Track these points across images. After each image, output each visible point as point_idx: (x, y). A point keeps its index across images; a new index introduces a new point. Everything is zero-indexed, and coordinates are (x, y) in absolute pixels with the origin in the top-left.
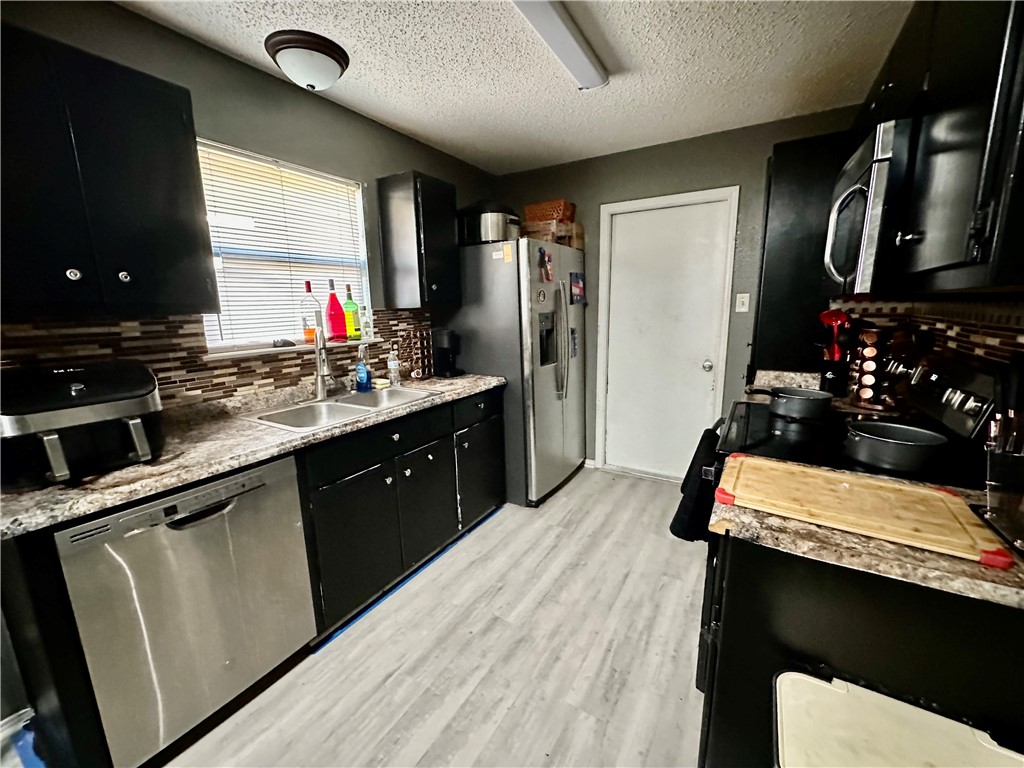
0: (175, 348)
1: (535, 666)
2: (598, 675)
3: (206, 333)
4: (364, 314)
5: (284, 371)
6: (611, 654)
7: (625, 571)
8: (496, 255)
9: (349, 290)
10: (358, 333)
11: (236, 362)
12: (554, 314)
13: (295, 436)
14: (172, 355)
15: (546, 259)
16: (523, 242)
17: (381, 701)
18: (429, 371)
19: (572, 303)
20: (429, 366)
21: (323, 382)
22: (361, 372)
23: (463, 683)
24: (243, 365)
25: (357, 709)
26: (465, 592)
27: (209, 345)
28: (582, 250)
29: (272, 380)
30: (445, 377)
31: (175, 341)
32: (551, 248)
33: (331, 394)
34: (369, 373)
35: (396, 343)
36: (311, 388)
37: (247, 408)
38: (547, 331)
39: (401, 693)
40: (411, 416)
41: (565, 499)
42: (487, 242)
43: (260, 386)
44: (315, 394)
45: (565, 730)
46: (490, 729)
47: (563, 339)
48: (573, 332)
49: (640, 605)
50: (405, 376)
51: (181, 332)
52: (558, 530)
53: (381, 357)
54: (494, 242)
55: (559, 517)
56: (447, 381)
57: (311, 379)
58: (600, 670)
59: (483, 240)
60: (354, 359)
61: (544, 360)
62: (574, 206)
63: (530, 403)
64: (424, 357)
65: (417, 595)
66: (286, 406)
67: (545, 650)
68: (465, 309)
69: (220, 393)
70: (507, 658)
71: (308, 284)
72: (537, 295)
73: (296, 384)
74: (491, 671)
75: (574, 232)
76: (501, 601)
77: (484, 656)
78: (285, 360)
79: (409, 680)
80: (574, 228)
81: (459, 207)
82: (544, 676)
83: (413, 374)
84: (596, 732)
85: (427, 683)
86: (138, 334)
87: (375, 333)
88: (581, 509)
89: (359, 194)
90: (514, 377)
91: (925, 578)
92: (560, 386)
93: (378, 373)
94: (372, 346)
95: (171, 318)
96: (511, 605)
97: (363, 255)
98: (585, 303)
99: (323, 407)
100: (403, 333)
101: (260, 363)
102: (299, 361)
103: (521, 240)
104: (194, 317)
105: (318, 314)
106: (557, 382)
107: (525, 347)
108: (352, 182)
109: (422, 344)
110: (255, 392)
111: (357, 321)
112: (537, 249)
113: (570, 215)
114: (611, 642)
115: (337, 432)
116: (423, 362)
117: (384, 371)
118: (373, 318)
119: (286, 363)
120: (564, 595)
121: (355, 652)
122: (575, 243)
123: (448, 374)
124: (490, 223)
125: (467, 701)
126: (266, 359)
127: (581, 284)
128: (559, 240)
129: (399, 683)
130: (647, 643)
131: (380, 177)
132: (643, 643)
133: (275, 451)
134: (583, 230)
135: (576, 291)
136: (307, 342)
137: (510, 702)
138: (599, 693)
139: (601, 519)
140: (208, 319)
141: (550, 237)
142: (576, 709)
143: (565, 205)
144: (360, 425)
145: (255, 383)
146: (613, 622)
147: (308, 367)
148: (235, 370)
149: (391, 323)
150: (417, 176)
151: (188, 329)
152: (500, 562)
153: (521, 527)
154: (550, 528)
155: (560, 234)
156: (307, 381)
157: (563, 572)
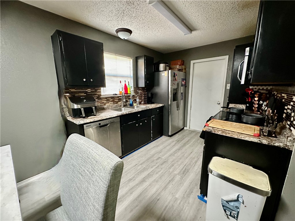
0: (96, 95)
1: (168, 166)
2: (182, 169)
3: (101, 92)
4: (131, 88)
5: (115, 100)
6: (186, 166)
7: (192, 151)
8: (163, 74)
9: (129, 83)
10: (130, 93)
11: (106, 98)
12: (177, 89)
13: (119, 113)
14: (95, 96)
15: (176, 75)
16: (170, 71)
17: (135, 168)
18: (146, 102)
19: (182, 86)
20: (146, 101)
21: (123, 103)
22: (131, 101)
23: (152, 167)
24: (108, 99)
25: (130, 169)
26: (153, 152)
27: (102, 94)
28: (185, 72)
29: (113, 102)
30: (149, 104)
31: (96, 93)
32: (176, 72)
33: (124, 106)
34: (132, 102)
35: (138, 95)
36: (120, 105)
37: (108, 108)
38: (175, 93)
39: (139, 167)
40: (142, 111)
41: (178, 136)
42: (161, 71)
43: (111, 103)
44: (121, 106)
45: (174, 177)
46: (158, 175)
47: (179, 96)
48: (182, 93)
49: (194, 158)
50: (140, 103)
51: (97, 91)
52: (176, 142)
53: (135, 98)
54: (162, 71)
55: (176, 139)
56: (150, 105)
57: (120, 102)
58: (183, 168)
59: (160, 70)
60: (129, 99)
61: (174, 100)
62: (184, 61)
63: (170, 110)
64: (144, 99)
65: (142, 151)
66: (115, 108)
67: (170, 164)
68: (155, 87)
69: (103, 104)
70: (162, 164)
71: (120, 81)
72: (173, 84)
73: (117, 103)
74: (158, 166)
75: (183, 68)
76: (161, 154)
77: (157, 163)
78: (115, 98)
79: (141, 166)
80: (183, 67)
81: (154, 63)
82: (170, 168)
83: (142, 103)
84: (180, 178)
85: (144, 166)
86: (90, 91)
87: (134, 93)
88: (182, 138)
89: (132, 60)
90: (166, 104)
91: (241, 137)
92: (178, 107)
93: (134, 102)
94: (133, 96)
95: (96, 88)
96: (163, 155)
97: (132, 75)
98: (186, 86)
99: (123, 108)
100: (140, 93)
101: (111, 98)
102: (118, 98)
103: (169, 71)
104: (100, 88)
105: (122, 88)
106: (177, 106)
107: (169, 97)
108: (130, 58)
109: (144, 95)
110: (109, 104)
111: (130, 90)
112: (173, 73)
113: (183, 64)
114: (186, 164)
115: (127, 113)
116: (144, 100)
117: (135, 102)
118: (133, 89)
119: (115, 99)
120: (176, 155)
121: (129, 160)
122: (184, 71)
123: (150, 103)
124: (162, 66)
125: (153, 170)
126: (112, 98)
127: (185, 81)
128: (179, 70)
129: (138, 166)
130: (195, 165)
131: (136, 56)
132: (194, 165)
133: (116, 115)
134: (186, 67)
135: (183, 83)
136: (120, 94)
137: (162, 172)
138: (182, 172)
139: (187, 140)
140: (102, 88)
141: (177, 69)
142: (177, 174)
143: (181, 61)
144: (132, 112)
145: (110, 103)
146: (187, 160)
147: (120, 100)
148: (106, 100)
149: (137, 90)
150: (145, 56)
151: (98, 91)
152: (161, 147)
153: (167, 140)
154: (174, 141)
155: (179, 69)
156: (119, 103)
157: (176, 150)
